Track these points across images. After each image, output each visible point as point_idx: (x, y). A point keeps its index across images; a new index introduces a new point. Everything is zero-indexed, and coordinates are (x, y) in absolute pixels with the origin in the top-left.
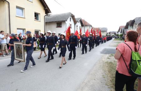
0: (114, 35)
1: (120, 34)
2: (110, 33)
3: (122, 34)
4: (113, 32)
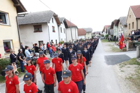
0: (98, 35)
1: (106, 34)
2: (94, 34)
3: (107, 34)
4: (97, 32)
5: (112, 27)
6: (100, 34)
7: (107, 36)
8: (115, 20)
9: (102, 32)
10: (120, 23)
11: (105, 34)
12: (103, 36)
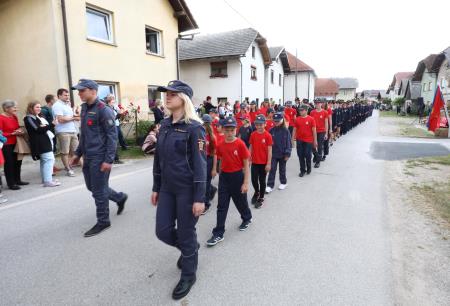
0: (374, 99)
1: (397, 96)
2: (363, 95)
3: (402, 96)
4: (373, 92)
5: (418, 76)
6: (379, 97)
7: (401, 102)
8: (432, 56)
9: (388, 92)
10: (445, 62)
11: (394, 96)
12: (388, 102)
